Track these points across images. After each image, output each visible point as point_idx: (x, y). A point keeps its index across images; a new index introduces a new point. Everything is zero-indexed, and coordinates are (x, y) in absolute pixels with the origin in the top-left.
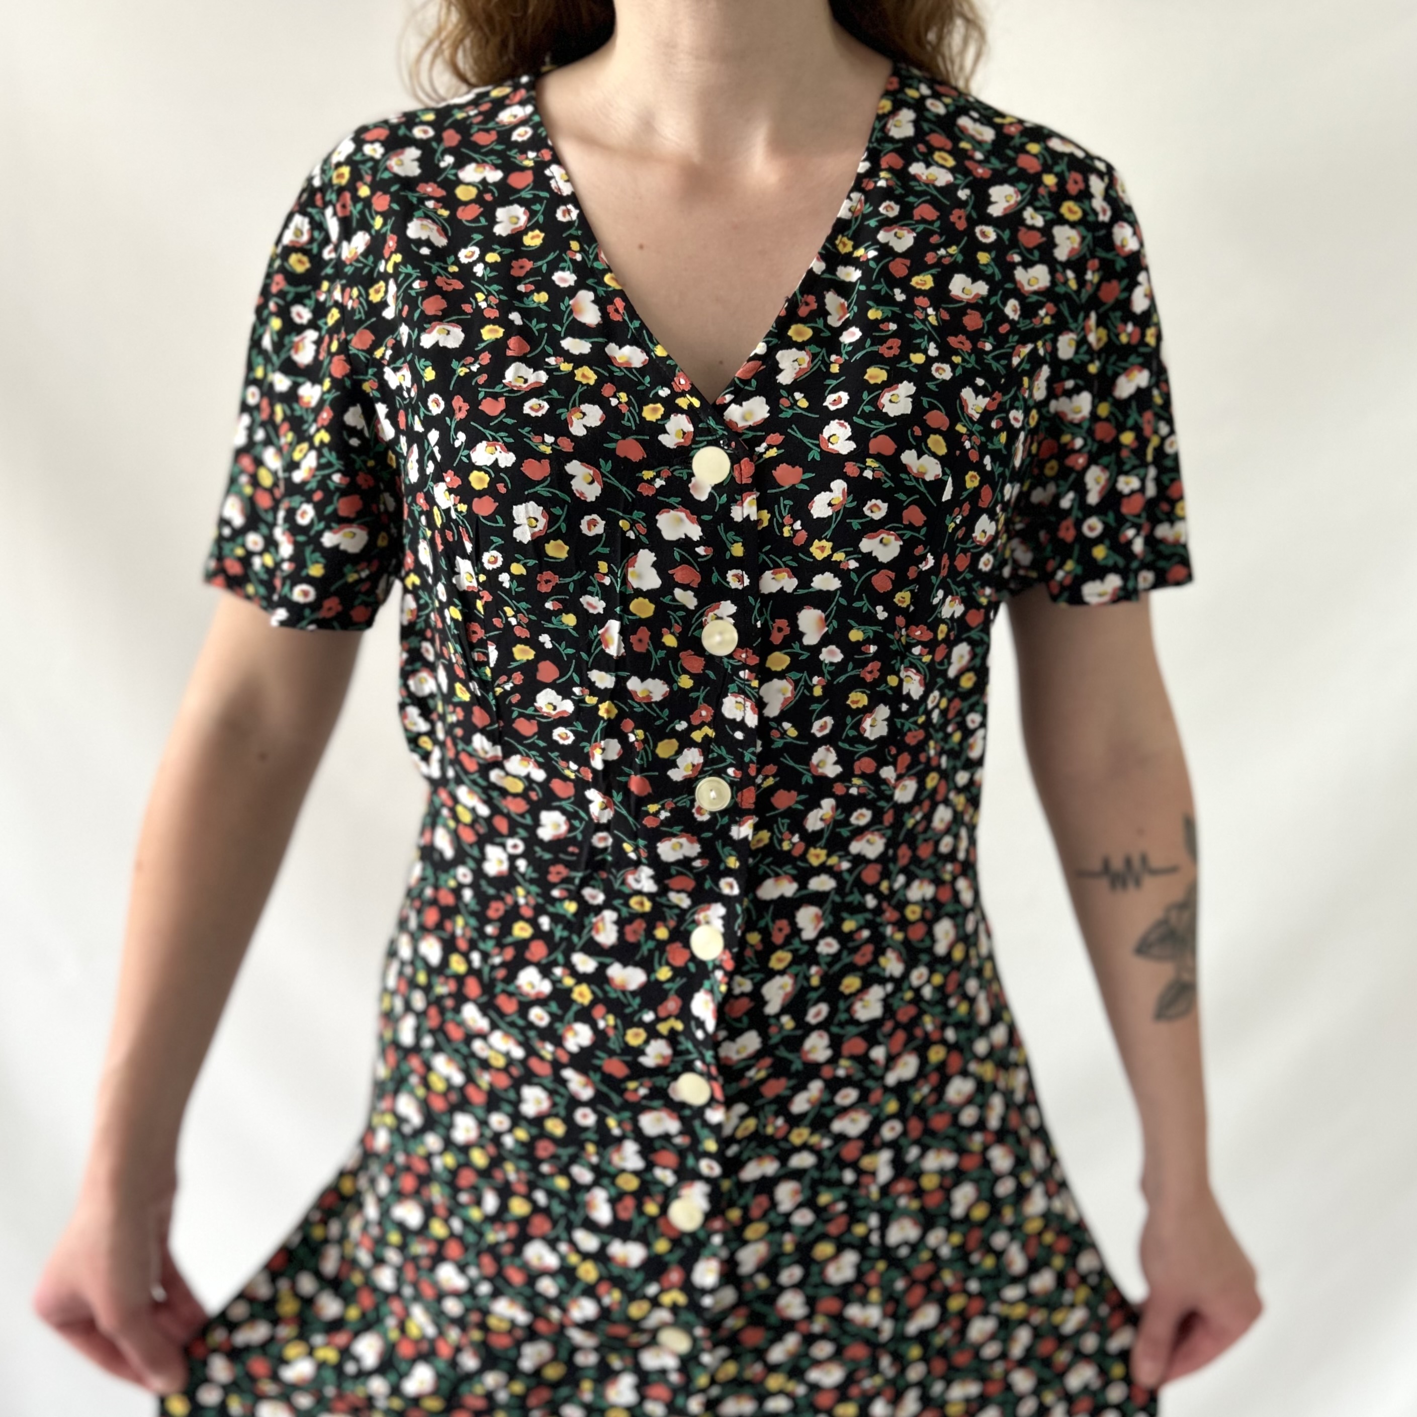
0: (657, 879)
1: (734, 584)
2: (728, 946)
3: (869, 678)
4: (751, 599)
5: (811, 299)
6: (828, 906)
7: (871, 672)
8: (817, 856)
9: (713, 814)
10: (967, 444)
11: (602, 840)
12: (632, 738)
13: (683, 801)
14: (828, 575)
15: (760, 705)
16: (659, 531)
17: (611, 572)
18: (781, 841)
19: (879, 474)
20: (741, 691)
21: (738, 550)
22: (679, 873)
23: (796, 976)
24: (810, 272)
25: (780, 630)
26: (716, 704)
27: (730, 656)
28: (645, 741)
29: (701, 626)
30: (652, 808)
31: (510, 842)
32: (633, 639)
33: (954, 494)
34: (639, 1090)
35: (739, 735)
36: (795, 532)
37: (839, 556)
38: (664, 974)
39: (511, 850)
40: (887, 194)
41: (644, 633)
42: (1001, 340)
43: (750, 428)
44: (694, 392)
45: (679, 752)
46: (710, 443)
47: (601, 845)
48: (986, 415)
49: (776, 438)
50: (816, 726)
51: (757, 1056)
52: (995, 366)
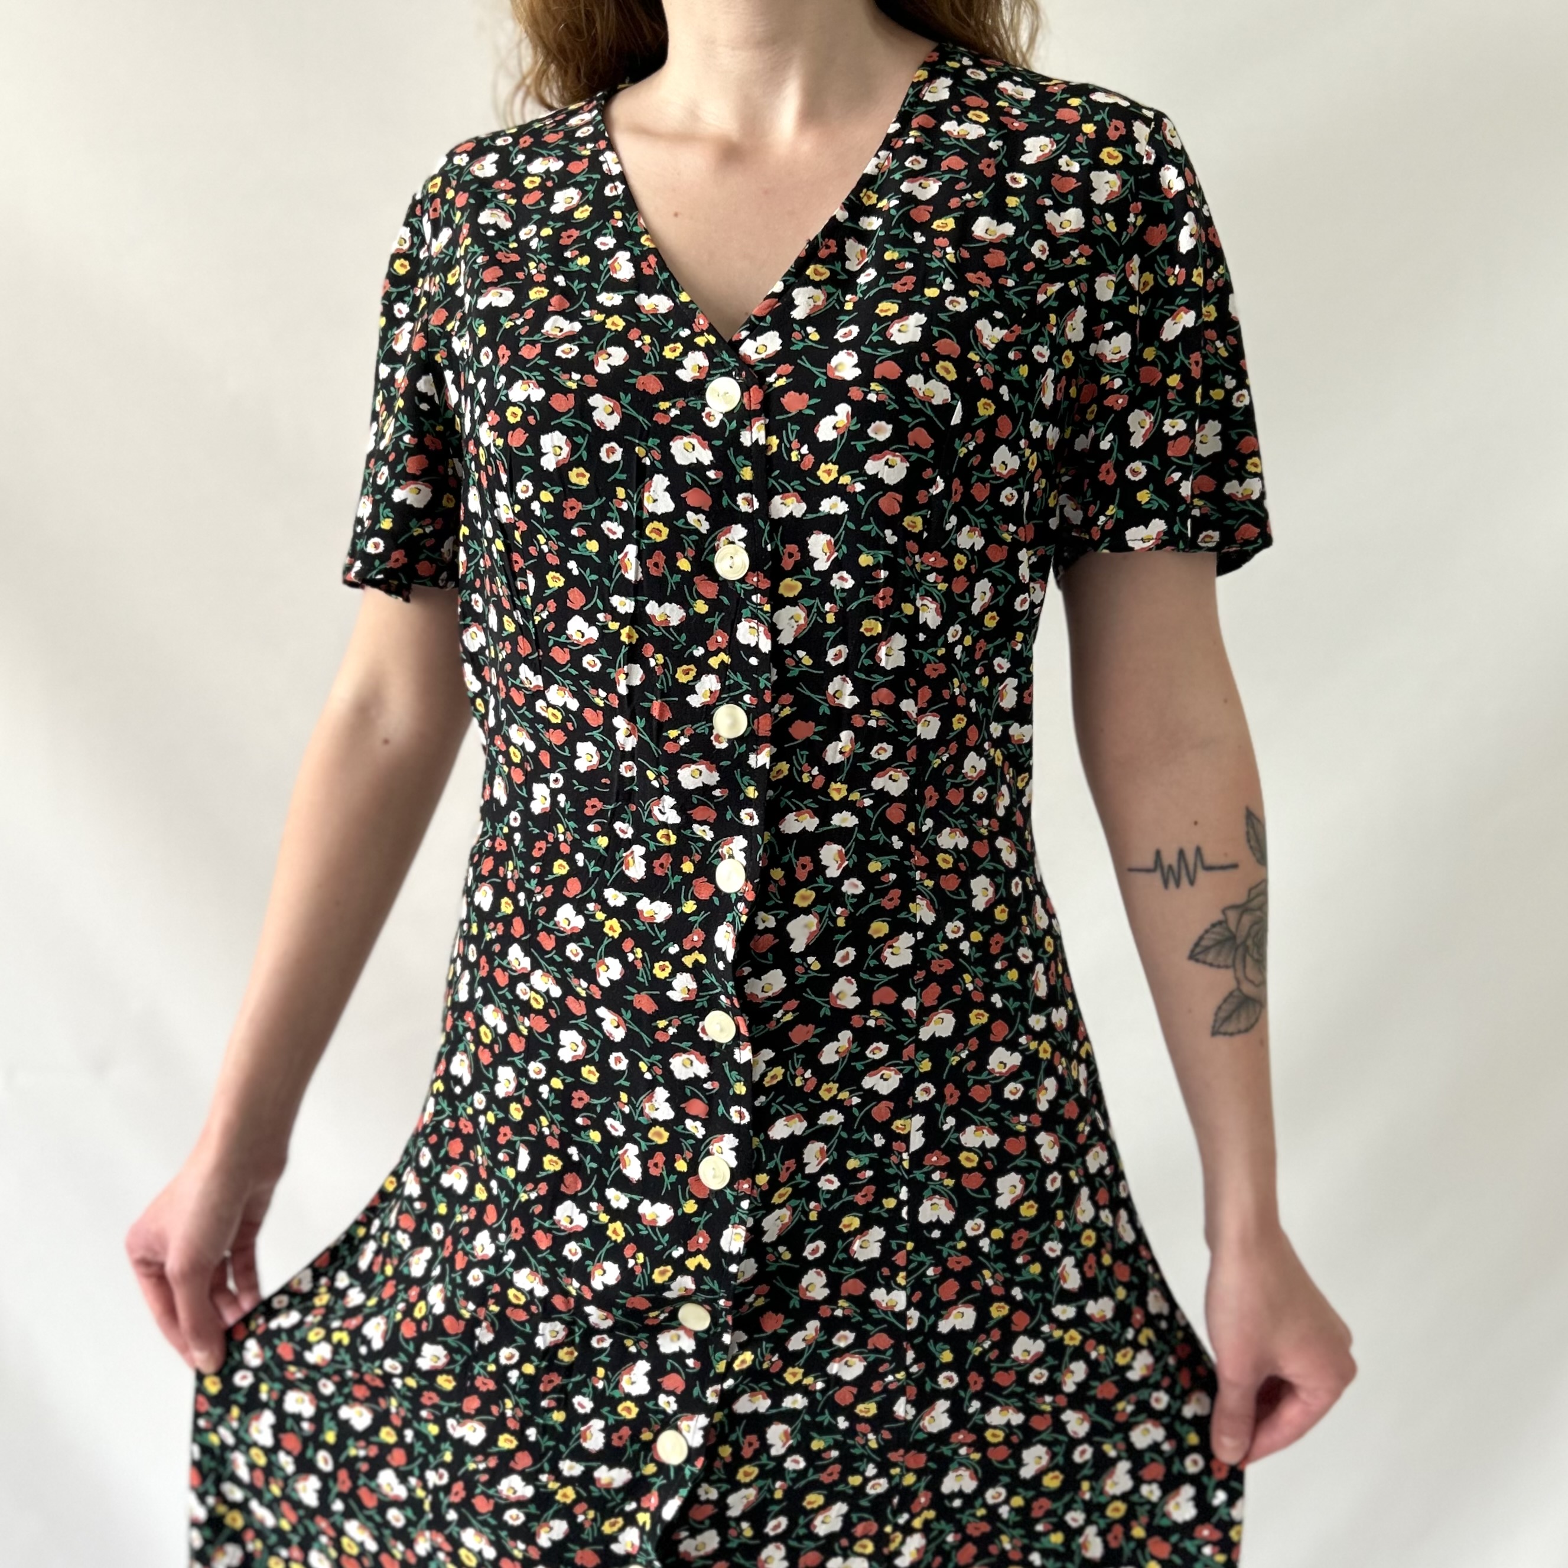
0: (679, 808)
1: (744, 508)
2: (749, 878)
3: (881, 605)
4: (761, 523)
5: (832, 243)
6: (852, 844)
7: (882, 599)
8: (839, 790)
9: (730, 741)
10: (980, 372)
11: (628, 769)
12: (652, 663)
13: (702, 728)
14: (835, 499)
15: (774, 632)
16: (672, 457)
17: (628, 497)
18: (800, 773)
19: (883, 397)
20: (754, 616)
21: (747, 474)
22: (701, 803)
23: (821, 916)
24: (834, 219)
25: (791, 555)
26: (731, 630)
27: (742, 580)
28: (665, 665)
29: (714, 551)
30: (673, 733)
31: (552, 777)
32: (649, 563)
33: (963, 419)
34: (668, 1029)
35: (754, 661)
36: (803, 456)
37: (845, 479)
38: (689, 907)
39: (553, 785)
40: (916, 149)
41: (659, 557)
42: (1024, 278)
43: (762, 361)
44: (711, 330)
45: (697, 678)
46: (723, 375)
47: (628, 775)
48: (1002, 347)
49: (787, 368)
50: (831, 653)
51: (784, 996)
52: (1016, 301)
